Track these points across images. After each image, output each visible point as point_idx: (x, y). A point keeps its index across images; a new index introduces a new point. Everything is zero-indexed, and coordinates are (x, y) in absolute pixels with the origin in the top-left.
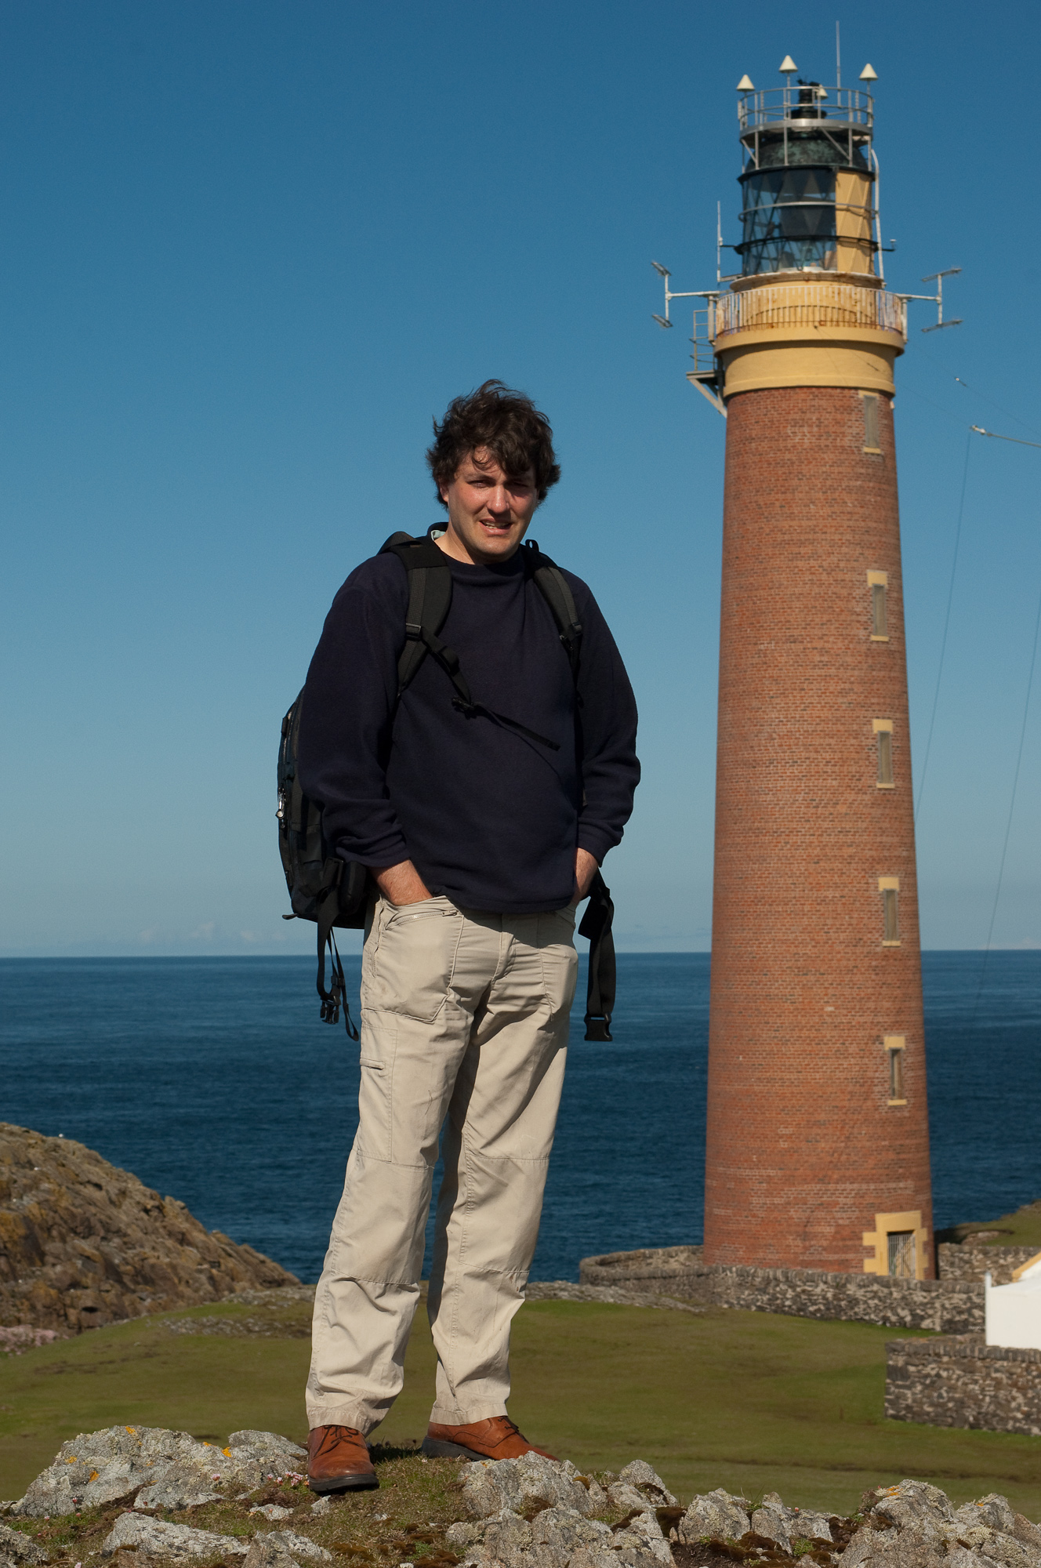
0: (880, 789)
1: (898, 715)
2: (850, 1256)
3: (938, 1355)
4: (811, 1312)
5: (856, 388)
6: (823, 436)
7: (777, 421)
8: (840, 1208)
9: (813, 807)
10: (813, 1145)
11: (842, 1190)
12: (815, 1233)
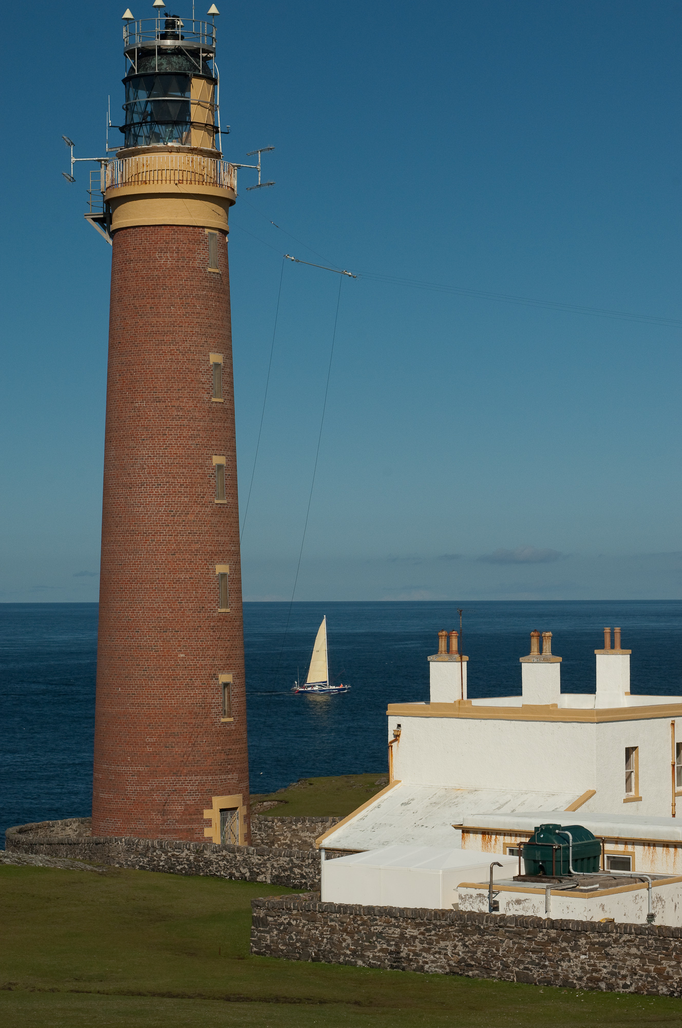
0: (217, 504)
1: (229, 453)
2: (194, 826)
3: (289, 909)
4: (178, 870)
5: (203, 227)
6: (180, 259)
7: (148, 249)
8: (188, 793)
9: (172, 516)
10: (169, 749)
11: (190, 781)
12: (171, 810)
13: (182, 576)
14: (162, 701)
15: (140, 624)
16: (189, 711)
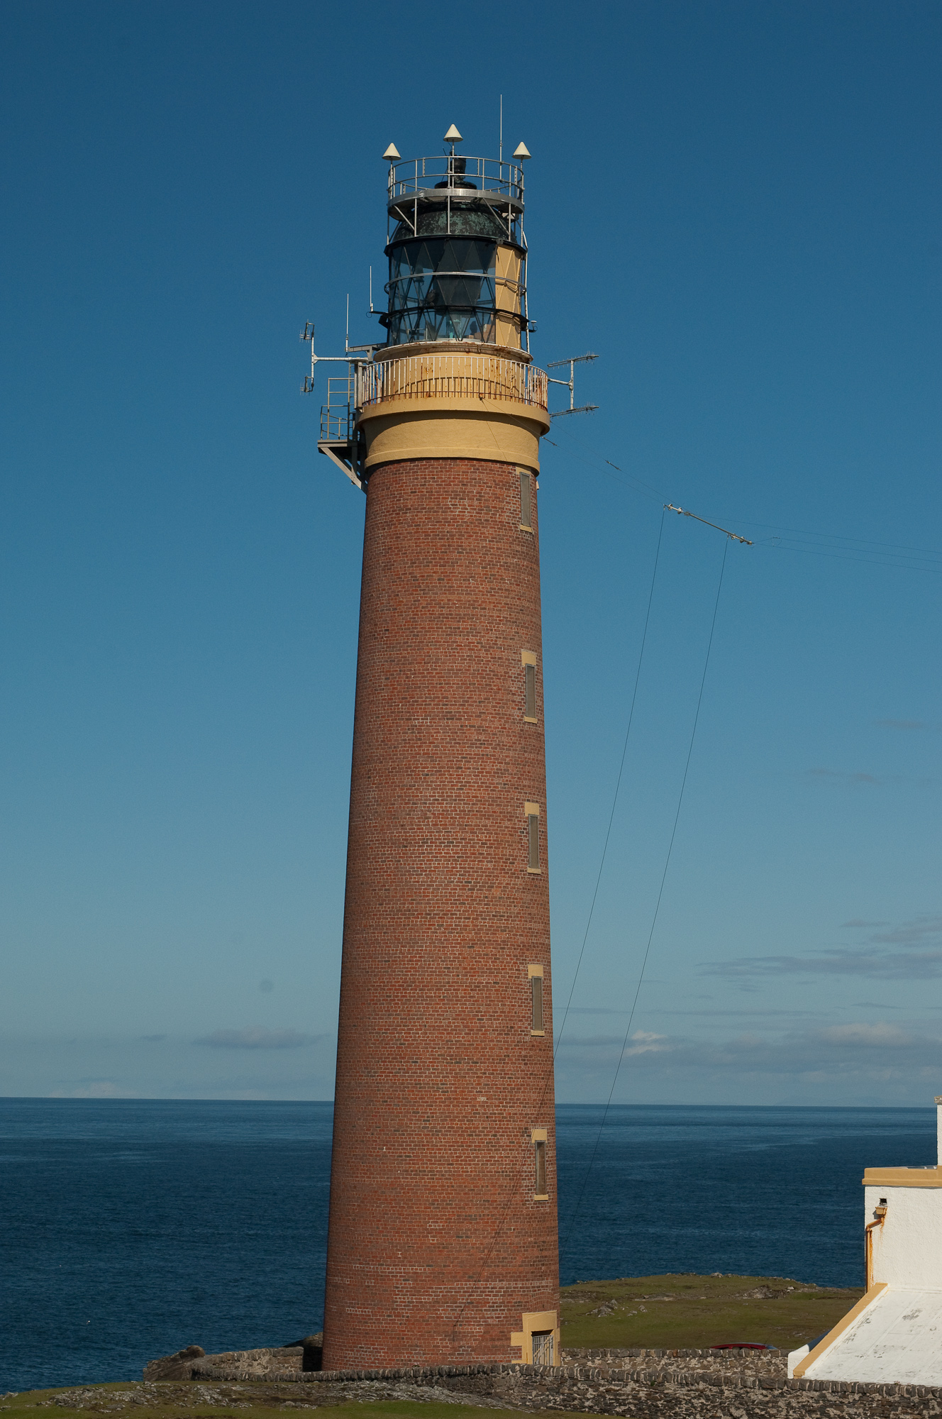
0: (530, 874)
1: (542, 800)
5: (514, 464)
6: (483, 510)
7: (437, 492)
8: (489, 1307)
9: (469, 889)
10: (463, 1241)
11: (492, 1288)
12: (464, 1332)
13: (484, 980)
14: (454, 1168)
15: (419, 1051)
16: (492, 1183)
